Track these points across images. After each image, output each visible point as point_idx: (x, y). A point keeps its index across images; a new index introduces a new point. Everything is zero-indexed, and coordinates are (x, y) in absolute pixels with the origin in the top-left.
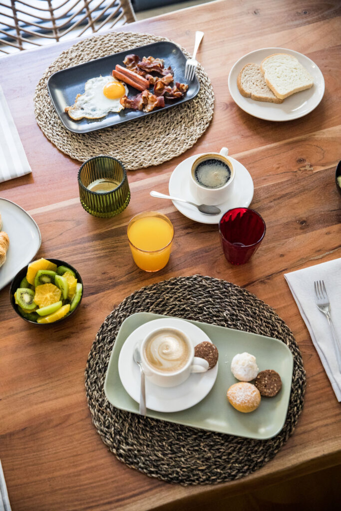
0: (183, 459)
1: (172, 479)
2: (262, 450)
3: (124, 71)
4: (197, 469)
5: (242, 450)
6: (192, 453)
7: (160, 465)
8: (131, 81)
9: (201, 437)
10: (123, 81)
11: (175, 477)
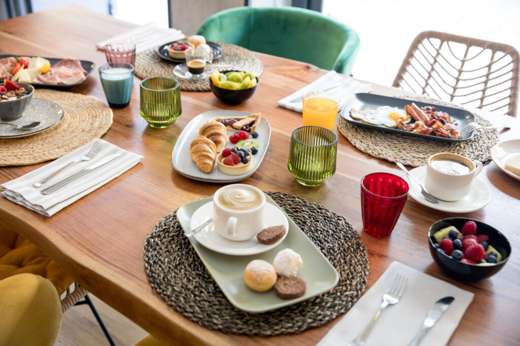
0: (173, 274)
1: (152, 276)
2: (227, 320)
3: (416, 108)
4: (172, 286)
5: (214, 307)
6: (184, 277)
7: (158, 264)
8: (416, 114)
9: (204, 277)
10: (410, 114)
11: (155, 277)
